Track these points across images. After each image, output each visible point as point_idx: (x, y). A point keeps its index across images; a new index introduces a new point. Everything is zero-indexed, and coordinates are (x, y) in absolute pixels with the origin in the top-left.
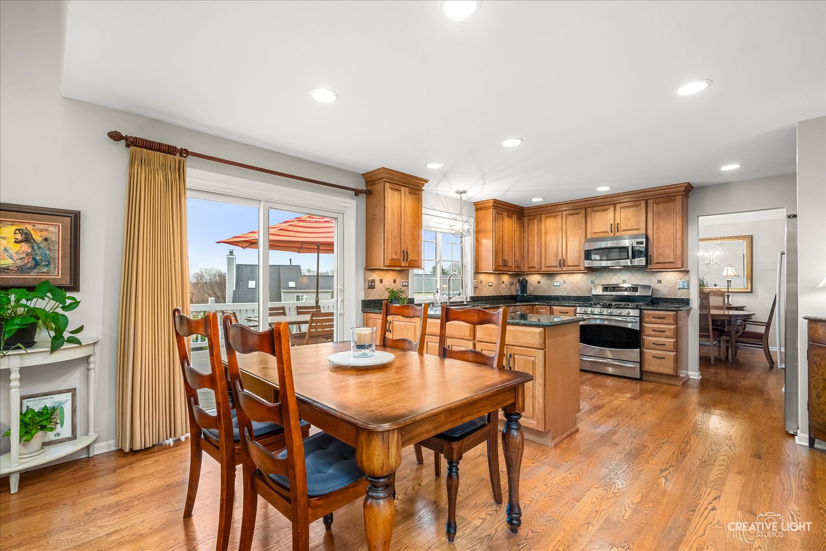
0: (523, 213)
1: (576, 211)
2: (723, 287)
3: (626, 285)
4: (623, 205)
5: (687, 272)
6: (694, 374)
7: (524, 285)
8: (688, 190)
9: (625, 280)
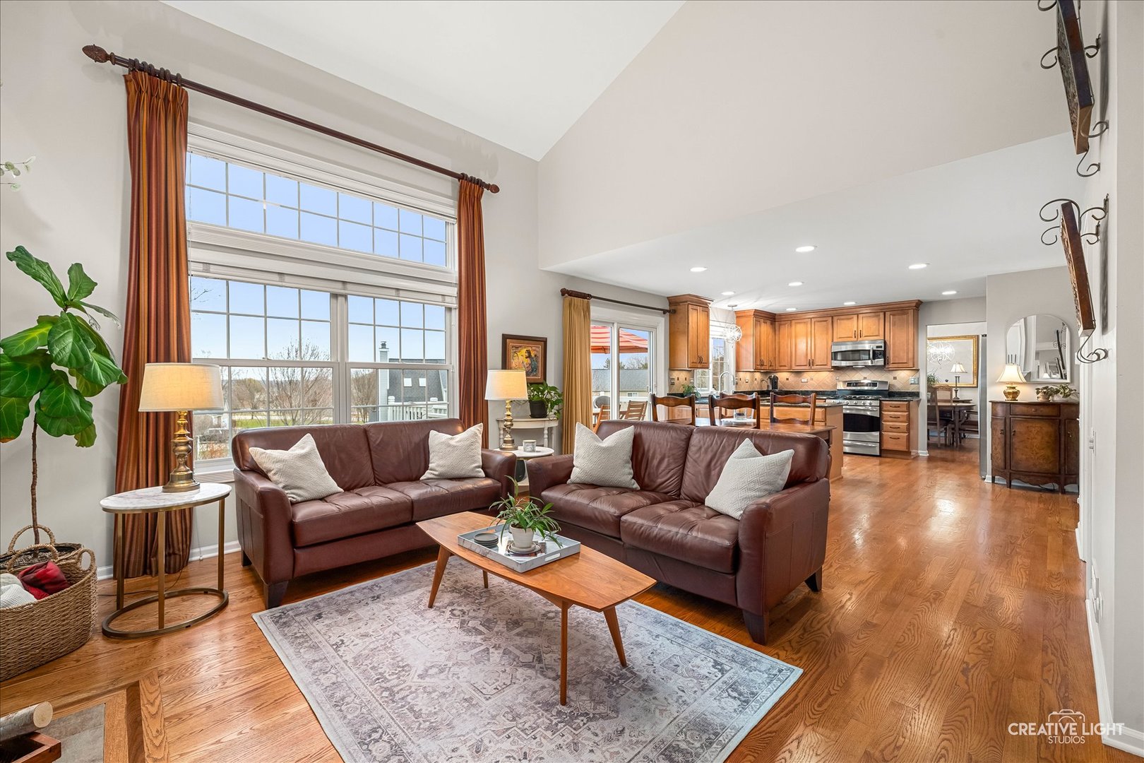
0: (775, 319)
1: (825, 319)
2: (952, 383)
3: (866, 381)
4: (864, 315)
5: (918, 370)
6: (923, 453)
7: (774, 382)
8: (918, 305)
9: (865, 378)
